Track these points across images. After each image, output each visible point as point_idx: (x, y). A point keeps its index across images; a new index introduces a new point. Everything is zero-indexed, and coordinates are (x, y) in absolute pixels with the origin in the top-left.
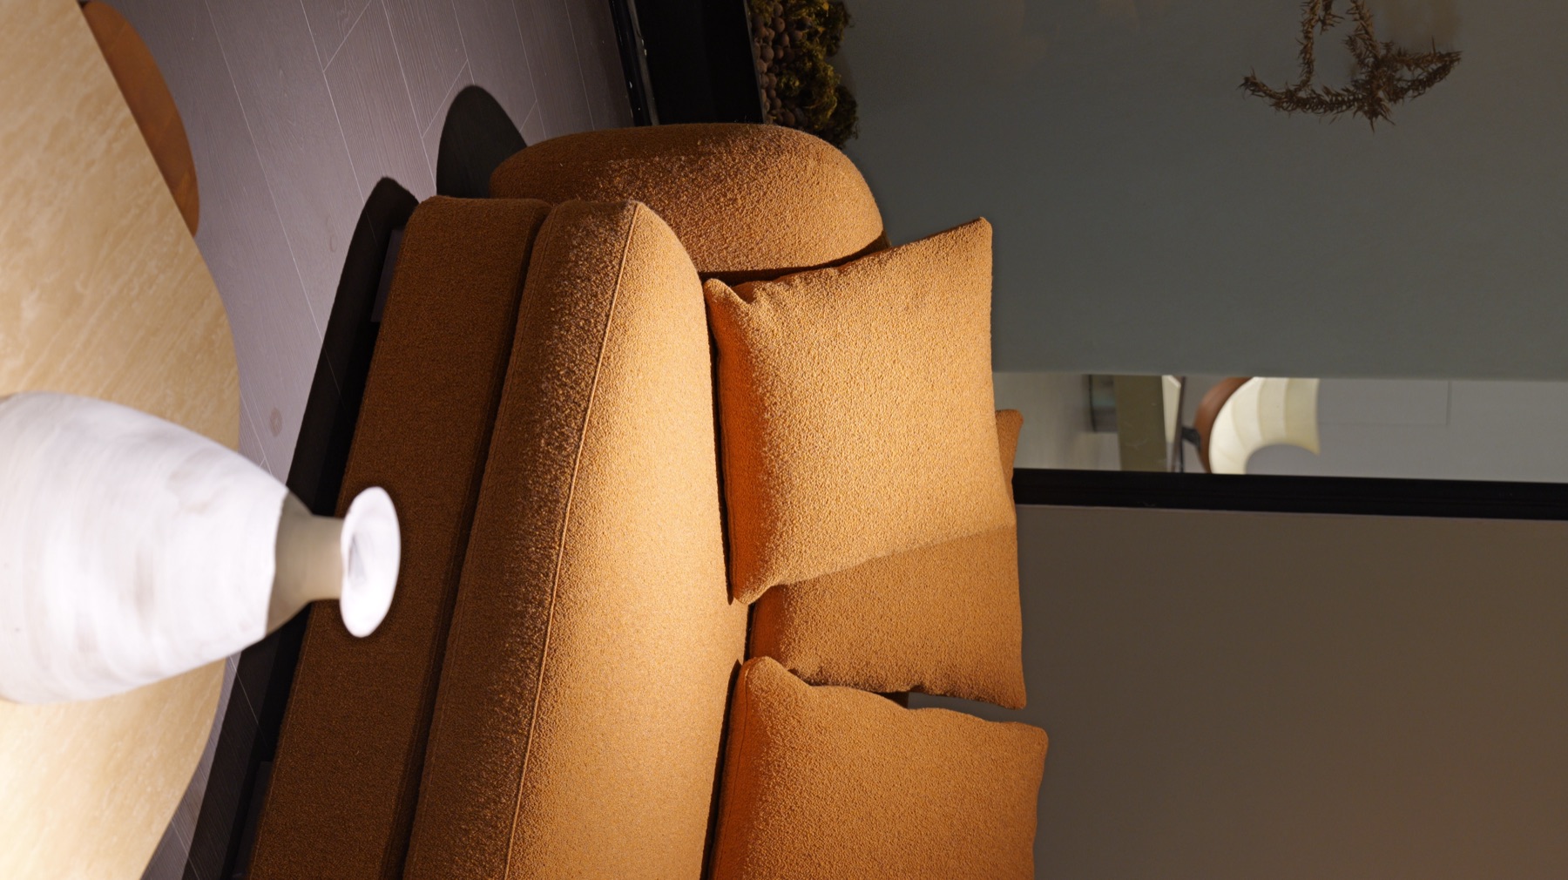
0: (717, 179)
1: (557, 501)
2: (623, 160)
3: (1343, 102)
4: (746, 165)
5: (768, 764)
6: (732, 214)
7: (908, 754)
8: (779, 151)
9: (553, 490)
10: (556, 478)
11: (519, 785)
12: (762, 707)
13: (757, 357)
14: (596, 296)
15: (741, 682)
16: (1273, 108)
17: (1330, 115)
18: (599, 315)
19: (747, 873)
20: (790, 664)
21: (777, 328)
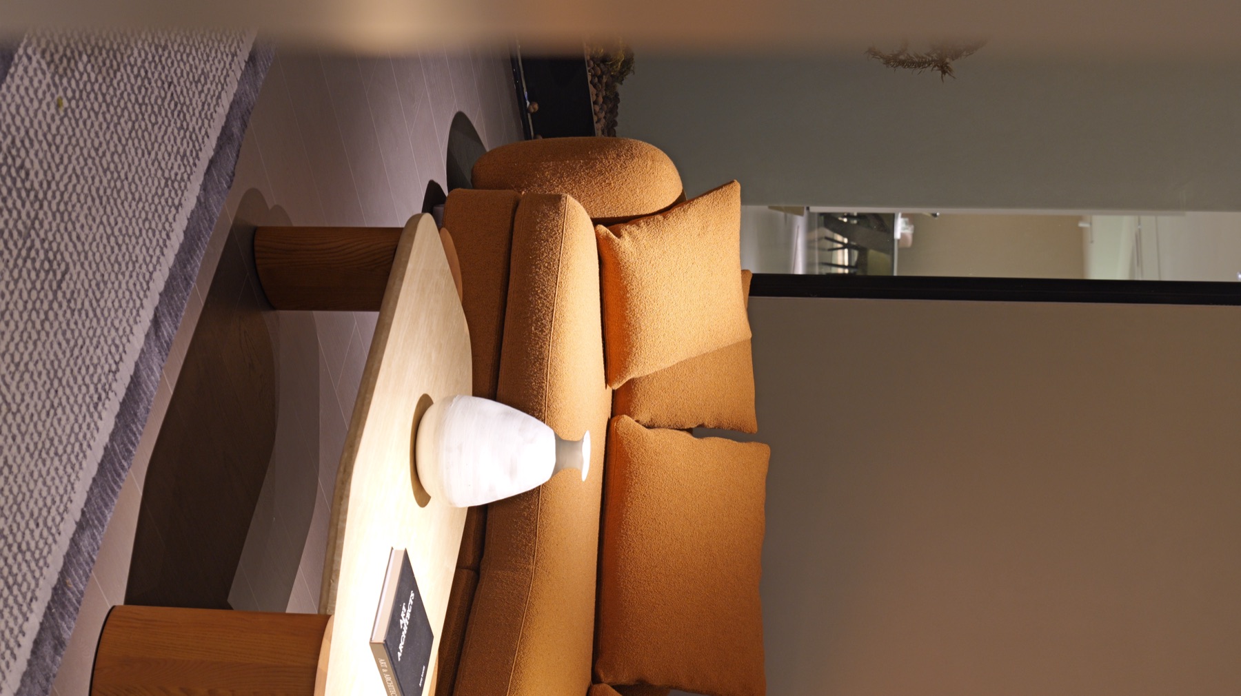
0: (600, 173)
1: (543, 359)
2: (549, 161)
3: (925, 62)
4: (616, 165)
5: (631, 472)
6: (609, 191)
7: (701, 464)
8: (632, 157)
9: (541, 353)
10: (542, 347)
11: (539, 499)
12: (625, 442)
13: (624, 266)
14: (552, 250)
15: (611, 428)
16: (885, 65)
17: (918, 70)
18: (554, 260)
19: (623, 529)
20: (636, 418)
21: (634, 250)
